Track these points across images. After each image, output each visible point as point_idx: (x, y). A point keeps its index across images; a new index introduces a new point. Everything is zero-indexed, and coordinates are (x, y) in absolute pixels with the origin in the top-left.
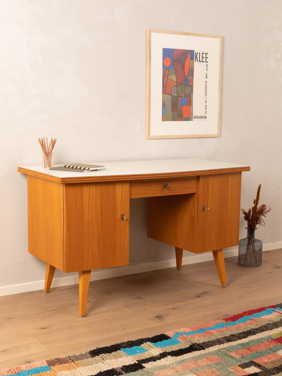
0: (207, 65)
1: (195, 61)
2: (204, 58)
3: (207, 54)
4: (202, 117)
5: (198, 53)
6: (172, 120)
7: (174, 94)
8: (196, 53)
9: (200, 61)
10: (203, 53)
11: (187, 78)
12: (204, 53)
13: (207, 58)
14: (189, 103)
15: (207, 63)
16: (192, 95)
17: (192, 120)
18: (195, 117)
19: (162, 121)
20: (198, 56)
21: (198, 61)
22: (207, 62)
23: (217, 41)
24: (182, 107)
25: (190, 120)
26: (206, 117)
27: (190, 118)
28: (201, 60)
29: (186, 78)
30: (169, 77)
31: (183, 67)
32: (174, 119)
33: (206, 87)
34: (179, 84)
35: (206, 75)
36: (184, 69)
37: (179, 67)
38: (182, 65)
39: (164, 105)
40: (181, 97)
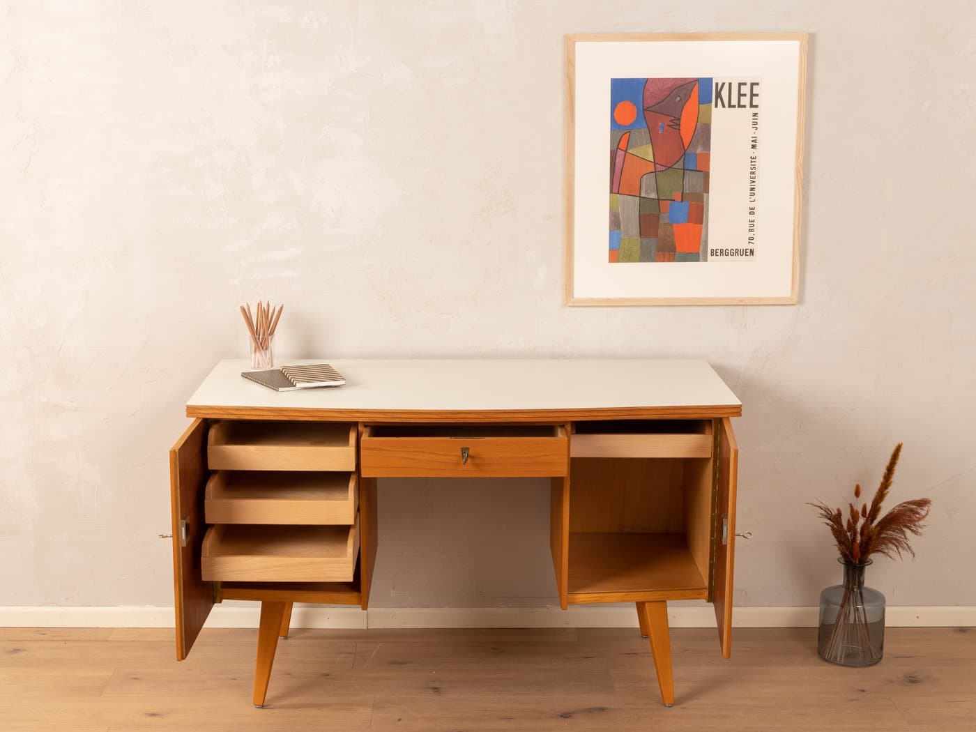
0: (755, 115)
1: (716, 106)
2: (746, 95)
3: (757, 84)
4: (737, 252)
5: (723, 84)
6: (640, 261)
7: (646, 192)
8: (717, 84)
9: (730, 106)
10: (740, 84)
11: (688, 152)
12: (745, 84)
13: (757, 95)
14: (698, 214)
15: (755, 110)
16: (705, 195)
17: (706, 260)
18: (714, 252)
19: (610, 261)
20: (725, 93)
21: (724, 106)
22: (757, 106)
23: (792, 49)
24: (674, 225)
25: (698, 260)
26: (752, 252)
27: (698, 254)
28: (734, 102)
29: (685, 151)
30: (630, 151)
31: (676, 124)
32: (645, 256)
33: (753, 173)
34: (663, 166)
35: (753, 141)
36: (679, 130)
37: (662, 125)
38: (673, 118)
39: (615, 222)
40: (671, 200)
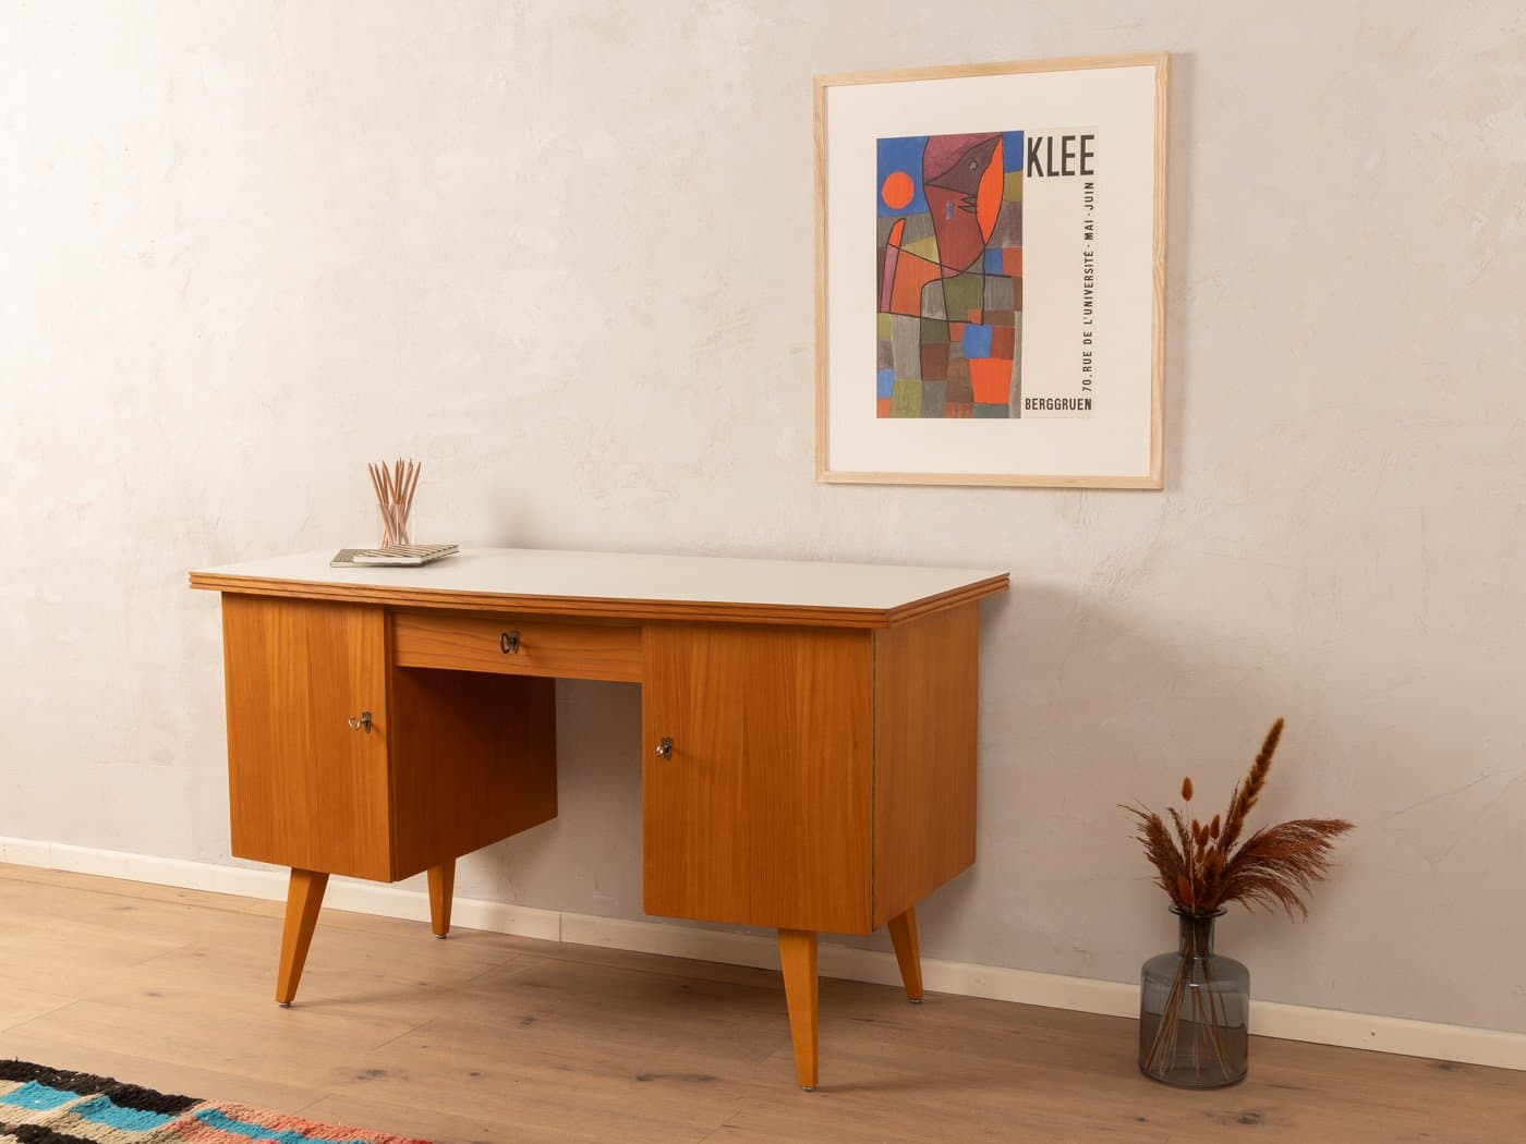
0: (1089, 186)
1: (1030, 175)
2: (1075, 156)
3: (1091, 137)
4: (1064, 404)
5: (1040, 139)
6: (922, 417)
7: (930, 310)
8: (1030, 140)
9: (1051, 173)
10: (1065, 139)
11: (989, 246)
12: (1073, 138)
13: (1091, 155)
14: (1006, 343)
15: (1088, 179)
16: (1017, 314)
17: (1018, 416)
18: (1030, 404)
19: (879, 416)
20: (1042, 154)
21: (1041, 174)
22: (1091, 173)
23: (1143, 79)
24: (972, 361)
25: (1006, 416)
26: (1088, 403)
27: (1007, 406)
28: (1057, 167)
29: (985, 245)
30: (906, 248)
31: (970, 204)
32: (930, 409)
33: (1089, 278)
34: (953, 270)
35: (1086, 228)
36: (976, 213)
37: (950, 207)
38: (965, 196)
39: (885, 356)
40: (967, 322)
